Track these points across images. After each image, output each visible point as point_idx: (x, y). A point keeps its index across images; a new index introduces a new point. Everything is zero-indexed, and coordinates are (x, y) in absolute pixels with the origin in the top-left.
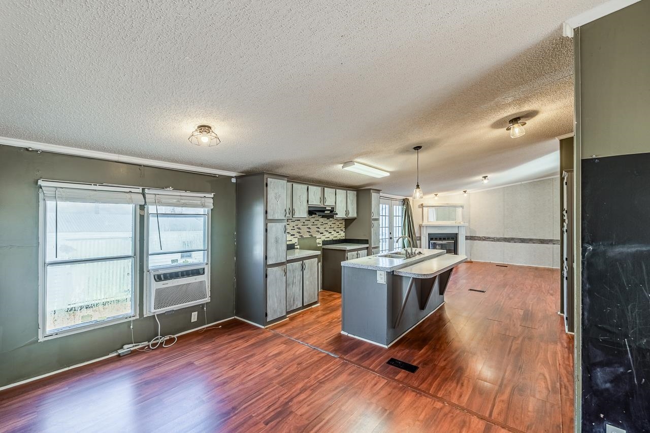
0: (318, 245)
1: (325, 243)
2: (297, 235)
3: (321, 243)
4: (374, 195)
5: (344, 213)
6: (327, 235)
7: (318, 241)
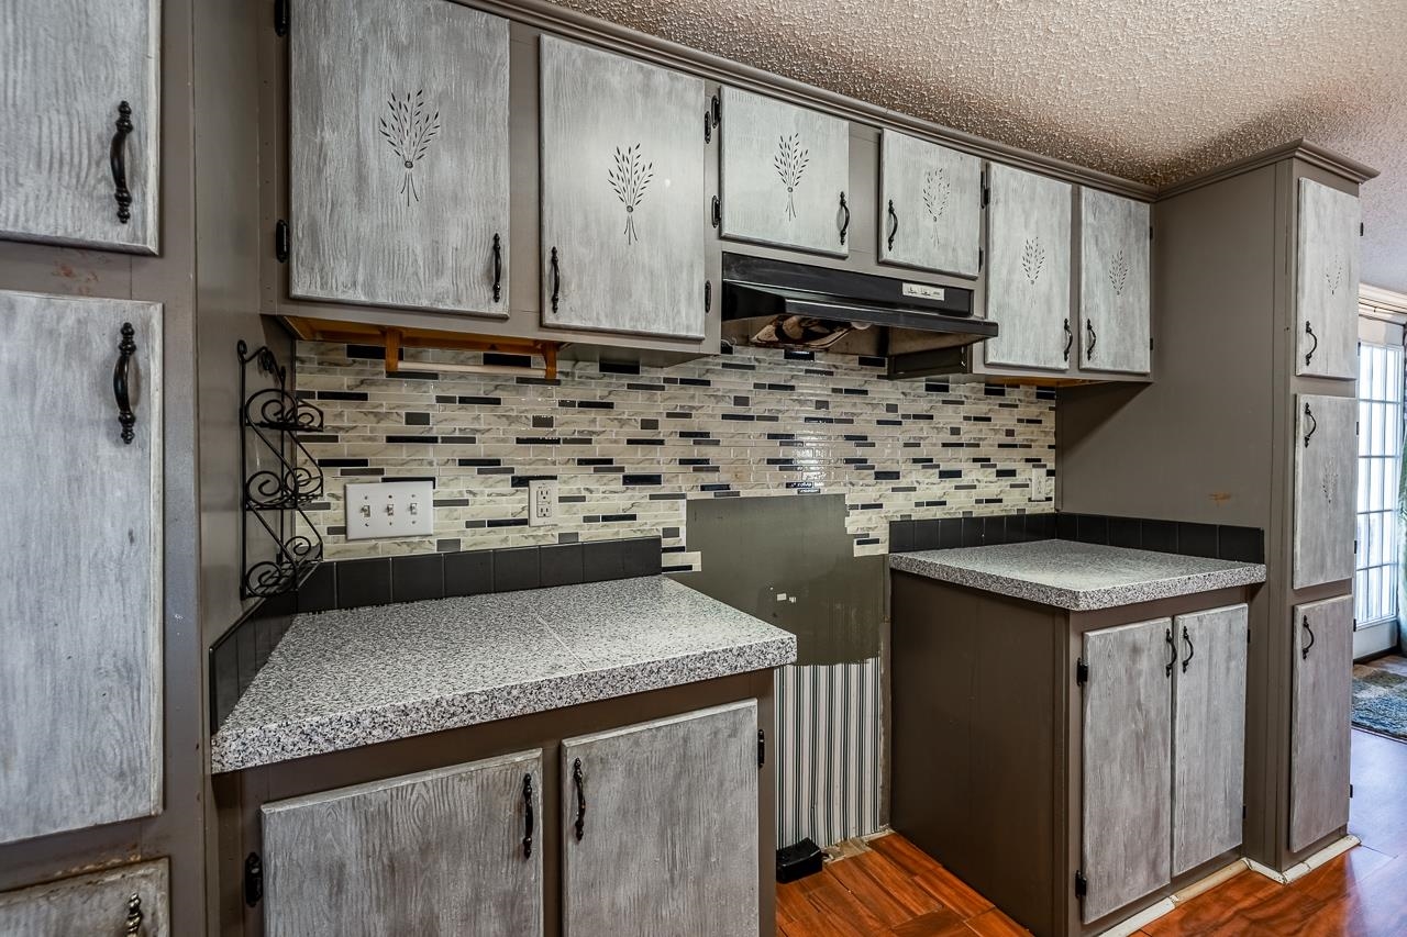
0: (859, 551)
1: (907, 534)
2: (688, 484)
3: (882, 533)
4: (1318, 202)
5: (1057, 336)
6: (929, 486)
7: (855, 523)
